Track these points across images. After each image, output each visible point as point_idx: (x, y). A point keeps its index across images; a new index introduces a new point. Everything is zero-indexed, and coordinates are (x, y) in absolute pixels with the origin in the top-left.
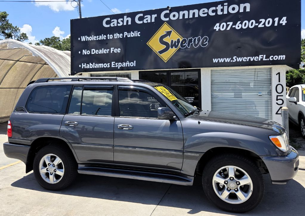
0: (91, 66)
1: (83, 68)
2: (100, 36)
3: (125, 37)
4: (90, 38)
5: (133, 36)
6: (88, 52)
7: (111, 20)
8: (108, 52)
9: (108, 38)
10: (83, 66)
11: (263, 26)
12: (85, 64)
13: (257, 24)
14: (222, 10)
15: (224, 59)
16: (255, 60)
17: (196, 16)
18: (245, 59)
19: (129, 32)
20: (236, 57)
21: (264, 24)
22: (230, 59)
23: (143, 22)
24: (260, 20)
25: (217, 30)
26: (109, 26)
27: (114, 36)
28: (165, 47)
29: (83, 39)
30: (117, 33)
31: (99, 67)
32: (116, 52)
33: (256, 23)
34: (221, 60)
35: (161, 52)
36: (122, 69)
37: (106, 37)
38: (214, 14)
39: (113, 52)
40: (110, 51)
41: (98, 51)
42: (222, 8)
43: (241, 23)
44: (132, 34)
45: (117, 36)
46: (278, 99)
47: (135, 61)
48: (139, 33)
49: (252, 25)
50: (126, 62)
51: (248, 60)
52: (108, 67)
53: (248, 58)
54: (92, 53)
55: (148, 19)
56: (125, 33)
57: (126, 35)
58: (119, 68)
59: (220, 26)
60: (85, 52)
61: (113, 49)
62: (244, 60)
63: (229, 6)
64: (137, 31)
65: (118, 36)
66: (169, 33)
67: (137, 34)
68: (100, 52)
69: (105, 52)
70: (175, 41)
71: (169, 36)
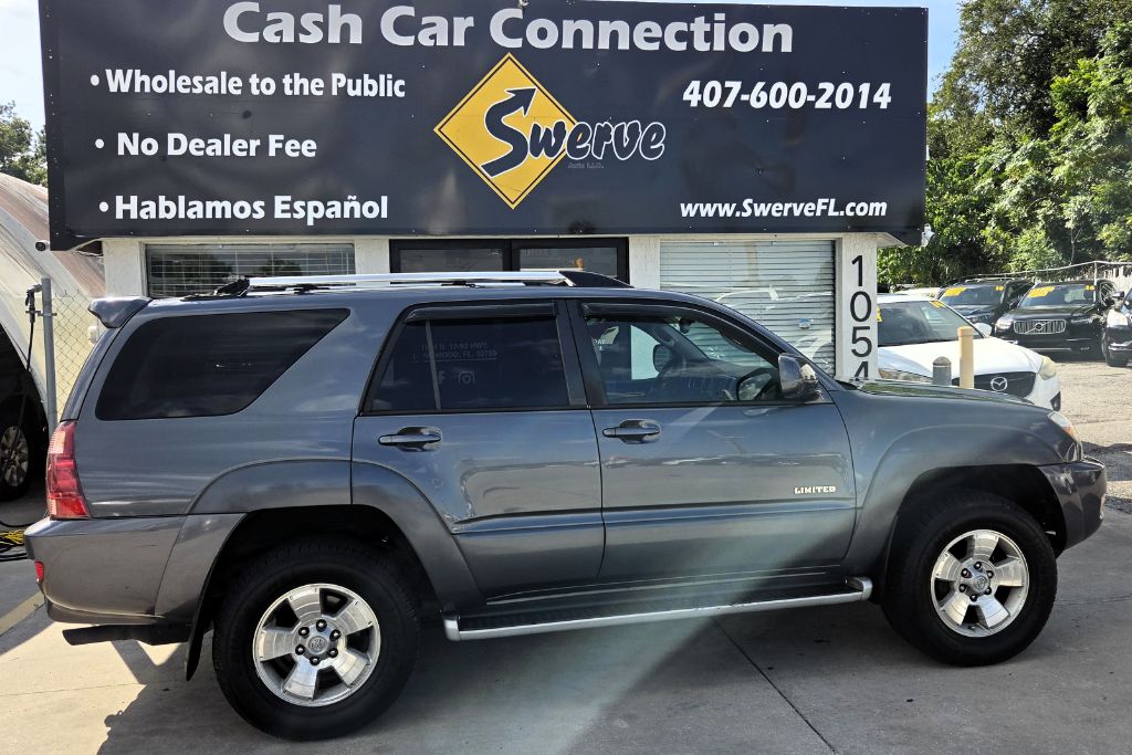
0: (167, 210)
1: (119, 215)
2: (208, 79)
3: (335, 92)
4: (160, 84)
5: (373, 94)
6: (150, 147)
7: (264, 11)
8: (253, 153)
9: (255, 91)
10: (120, 207)
11: (829, 105)
12: (134, 199)
13: (812, 98)
14: (709, 37)
15: (715, 205)
16: (807, 214)
18: (778, 209)
19: (354, 75)
20: (750, 201)
21: (832, 99)
22: (734, 205)
23: (417, 40)
24: (821, 86)
25: (694, 104)
26: (257, 40)
27: (280, 86)
29: (118, 81)
30: (297, 75)
31: (209, 215)
32: (297, 154)
33: (809, 93)
34: (708, 210)
35: (494, 168)
36: (323, 227)
37: (240, 84)
38: (682, 46)
39: (280, 151)
40: (263, 148)
41: (202, 145)
42: (709, 30)
44: (369, 87)
45: (295, 84)
46: (858, 337)
47: (384, 199)
48: (401, 82)
49: (797, 99)
50: (342, 200)
51: (786, 214)
52: (255, 216)
53: (788, 206)
54: (171, 151)
55: (439, 32)
56: (335, 76)
57: (342, 85)
58: (310, 222)
59: (701, 92)
60: (128, 144)
61: (277, 141)
62: (774, 214)
63: (729, 25)
64: (390, 76)
65: (302, 86)
66: (522, 99)
67: (392, 87)
68: (216, 148)
69: (240, 150)
70: (548, 130)
71: (522, 108)
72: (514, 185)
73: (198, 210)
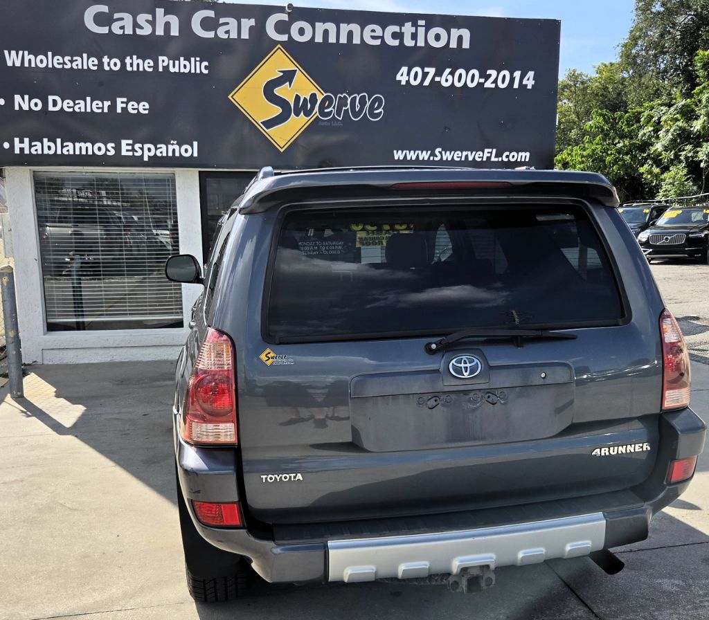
0: (49, 148)
1: (17, 151)
2: (75, 58)
3: (161, 69)
4: (42, 61)
5: (187, 71)
6: (36, 105)
7: (112, 12)
8: (106, 110)
9: (107, 68)
10: (17, 145)
11: (493, 86)
12: (26, 140)
13: (482, 80)
14: (414, 36)
15: (417, 152)
16: (477, 159)
17: (357, 40)
18: (458, 156)
19: (175, 58)
20: (440, 149)
21: (495, 81)
22: (429, 152)
23: (216, 34)
24: (489, 72)
25: (403, 83)
26: (107, 32)
27: (123, 65)
28: (277, 111)
29: (13, 59)
30: (135, 57)
31: (77, 152)
32: (136, 112)
33: (480, 77)
34: (411, 155)
35: (270, 124)
36: (155, 161)
37: (96, 62)
38: (396, 43)
39: (124, 110)
40: (113, 107)
41: (72, 104)
42: (414, 32)
43: (452, 73)
44: (184, 66)
45: (135, 63)
47: (195, 144)
48: (206, 63)
49: (472, 81)
50: (167, 144)
51: (463, 159)
52: (108, 153)
53: (465, 153)
54: (51, 108)
55: (230, 29)
56: (161, 58)
57: (165, 64)
58: (146, 159)
59: (408, 74)
60: (22, 102)
61: (122, 102)
62: (456, 159)
63: (428, 29)
64: (198, 59)
65: (138, 64)
66: (288, 77)
67: (198, 66)
68: (81, 106)
69: (97, 108)
70: (305, 99)
71: (288, 83)
72: (282, 136)
73: (69, 149)
